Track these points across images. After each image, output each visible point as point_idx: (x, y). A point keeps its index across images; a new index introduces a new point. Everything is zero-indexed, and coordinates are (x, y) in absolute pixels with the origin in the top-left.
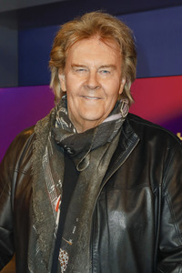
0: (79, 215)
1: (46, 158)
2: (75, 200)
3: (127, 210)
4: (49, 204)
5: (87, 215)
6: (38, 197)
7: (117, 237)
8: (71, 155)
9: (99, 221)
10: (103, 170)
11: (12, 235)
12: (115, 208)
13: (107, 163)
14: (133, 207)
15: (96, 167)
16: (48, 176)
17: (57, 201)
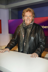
0: (27, 38)
1: (22, 29)
2: (26, 35)
3: (34, 37)
4: (22, 36)
5: (28, 38)
6: (21, 35)
7: (32, 41)
8: (25, 29)
9: (30, 38)
10: (30, 31)
11: (17, 41)
12: (32, 36)
13: (31, 30)
14: (35, 36)
15: (29, 31)
16: (22, 32)
17: (23, 36)
